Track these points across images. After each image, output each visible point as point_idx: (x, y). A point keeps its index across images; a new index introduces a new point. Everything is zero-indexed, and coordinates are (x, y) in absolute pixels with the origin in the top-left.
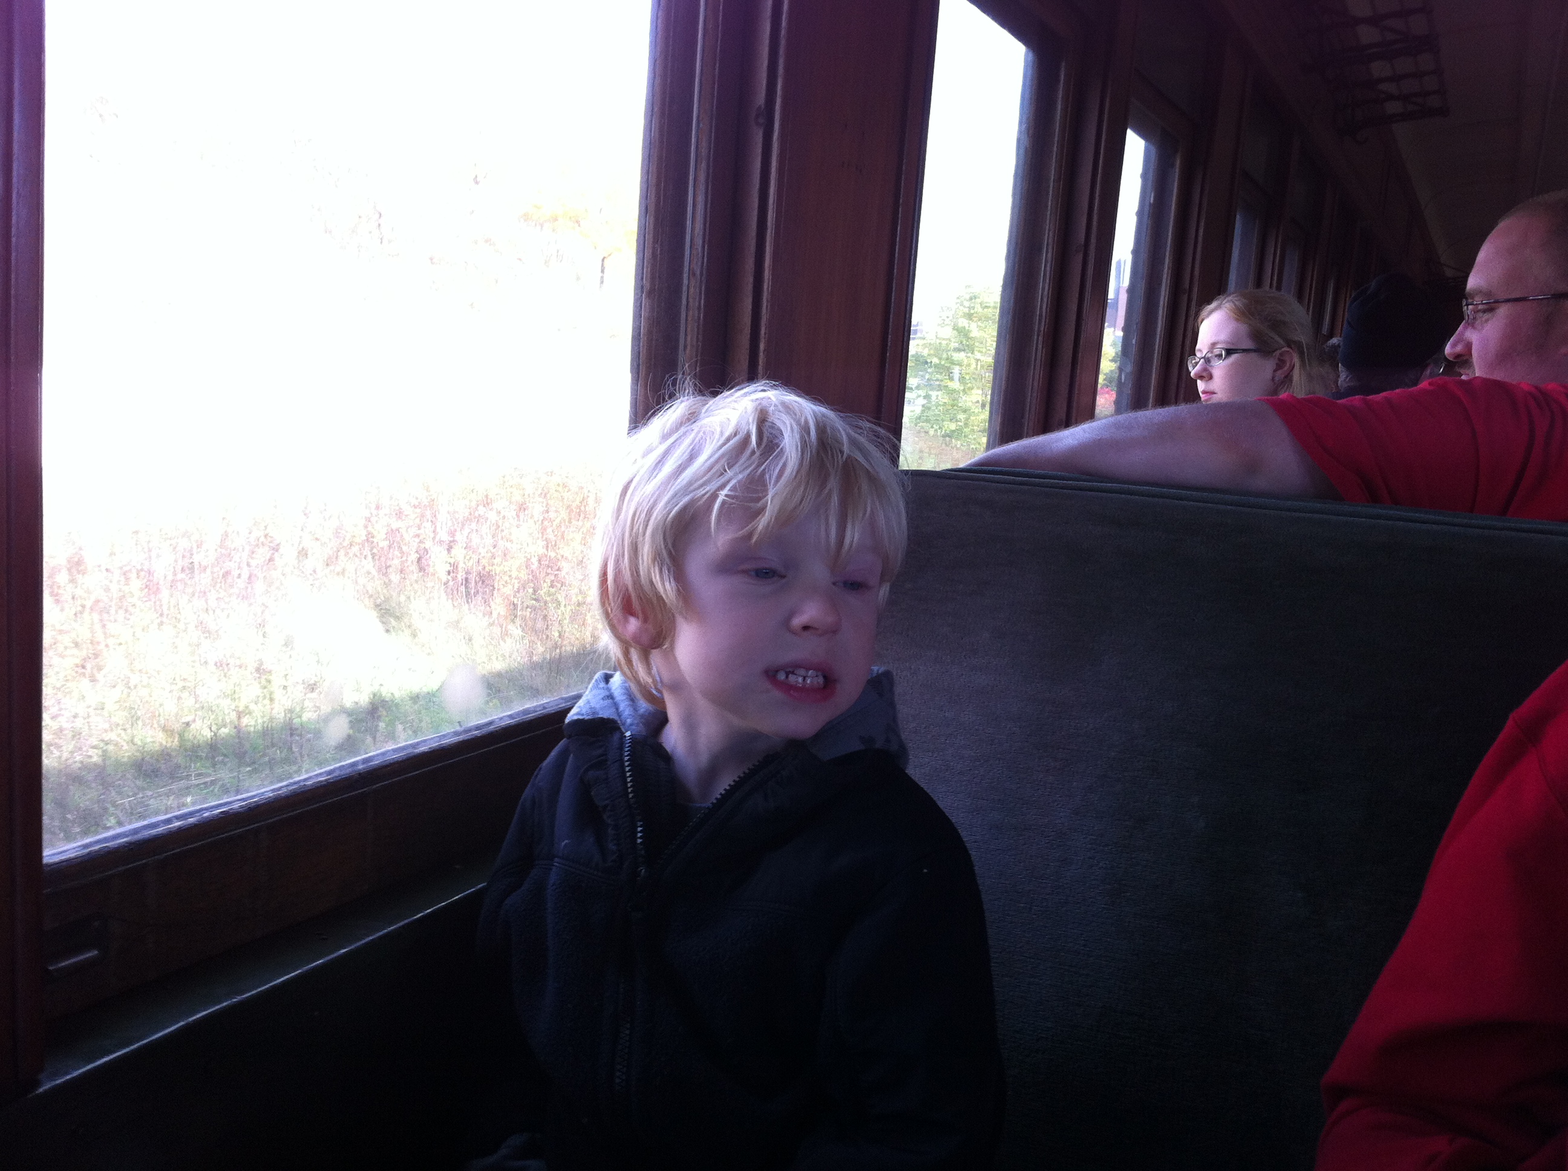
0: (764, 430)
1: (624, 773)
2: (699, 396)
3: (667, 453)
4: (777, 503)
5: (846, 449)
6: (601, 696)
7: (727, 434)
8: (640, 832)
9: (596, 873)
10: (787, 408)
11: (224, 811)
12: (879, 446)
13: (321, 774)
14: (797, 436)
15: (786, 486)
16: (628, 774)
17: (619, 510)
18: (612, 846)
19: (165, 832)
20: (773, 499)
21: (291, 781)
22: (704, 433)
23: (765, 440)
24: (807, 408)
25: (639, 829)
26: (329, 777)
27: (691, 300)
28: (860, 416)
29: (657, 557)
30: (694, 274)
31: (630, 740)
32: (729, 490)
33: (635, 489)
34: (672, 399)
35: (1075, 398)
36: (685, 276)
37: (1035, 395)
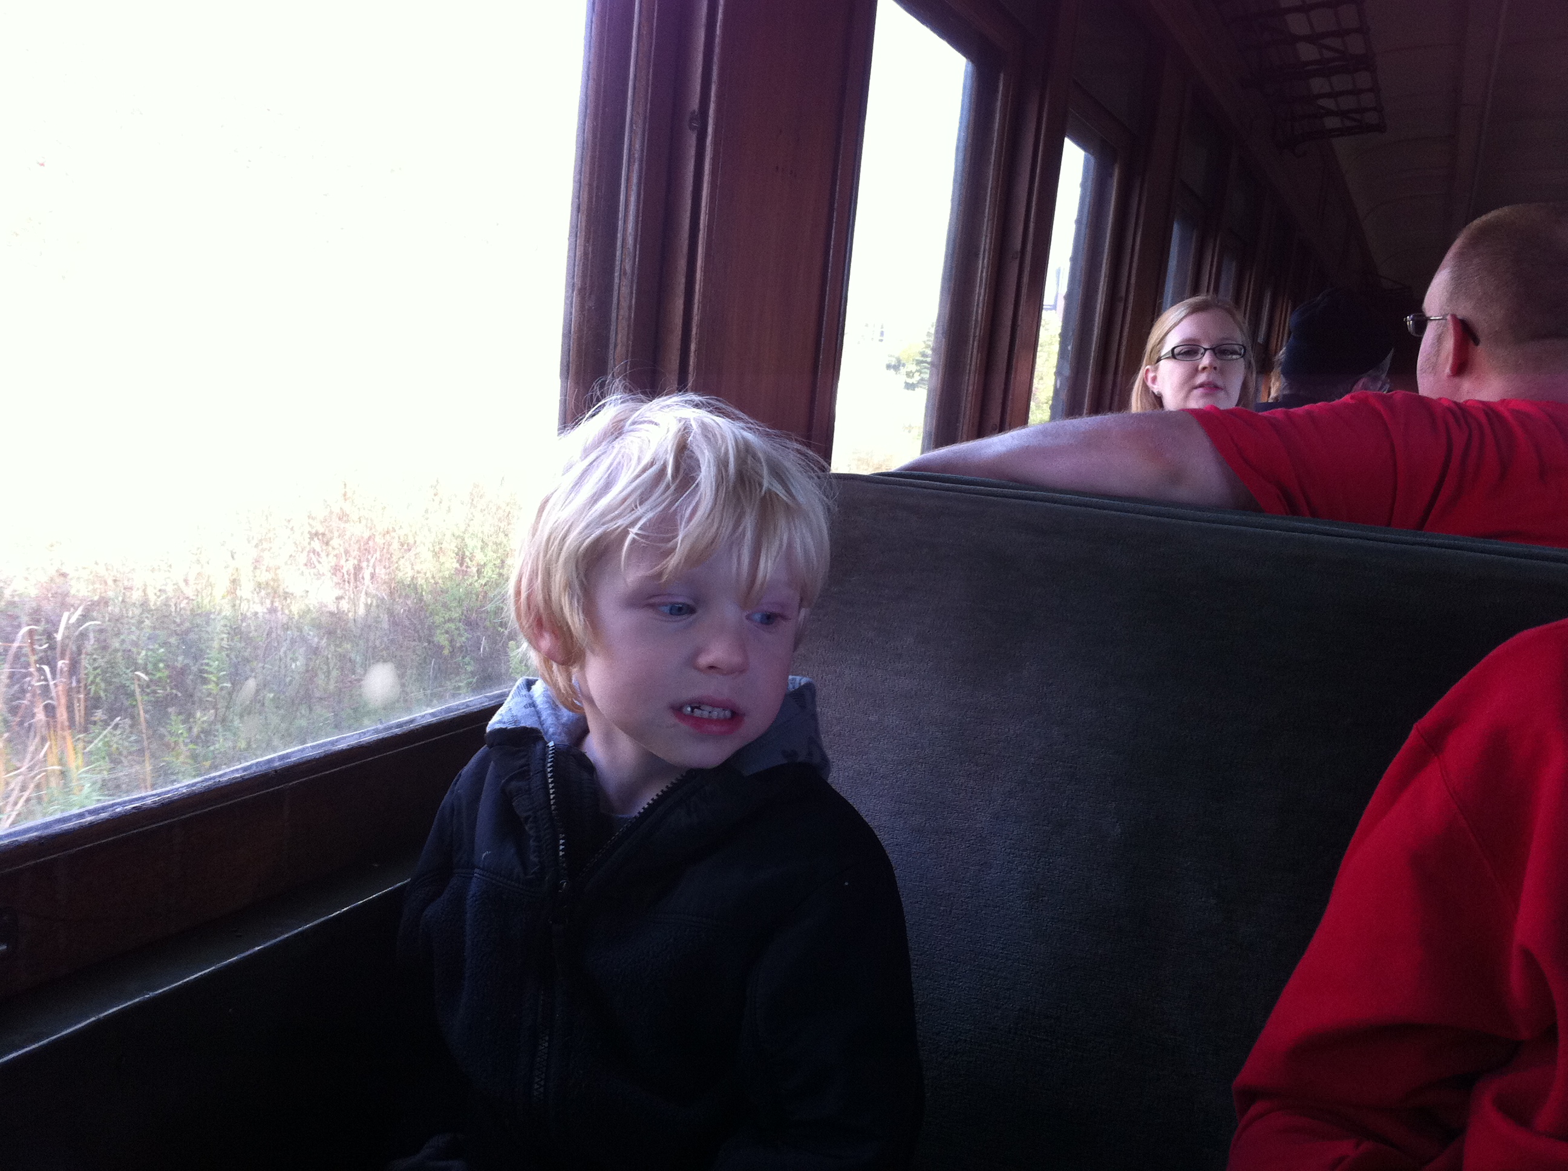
0: (682, 461)
1: (547, 784)
3: (585, 473)
4: (688, 542)
5: (765, 480)
6: (523, 704)
8: (562, 845)
9: (516, 885)
14: (715, 469)
15: (698, 524)
16: (551, 786)
17: (535, 529)
18: (533, 858)
19: (77, 826)
20: (683, 540)
22: (623, 456)
23: (681, 472)
24: (729, 431)
25: (562, 842)
27: (621, 299)
30: (625, 273)
31: (553, 751)
32: (640, 528)
33: (552, 509)
35: (1009, 403)
37: (970, 399)
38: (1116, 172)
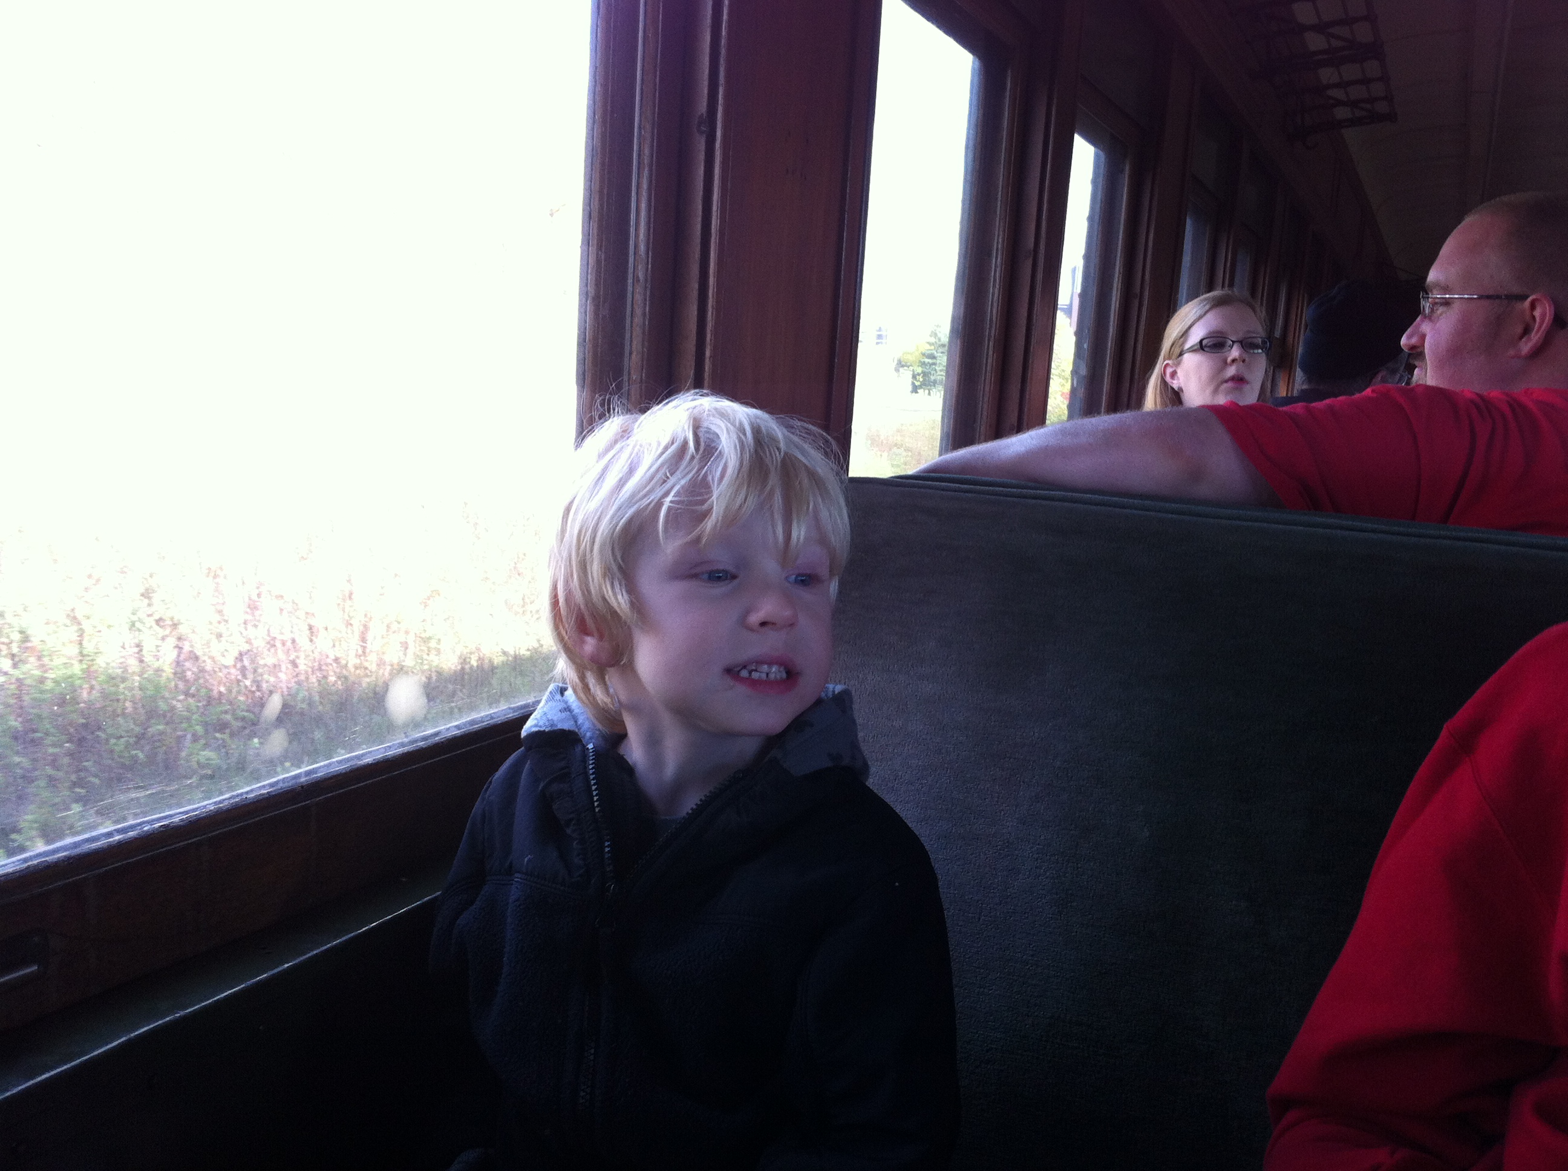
0: (701, 435)
1: (589, 786)
2: (628, 414)
3: (605, 471)
4: (723, 502)
6: (558, 708)
7: (664, 443)
8: (608, 846)
9: (562, 888)
12: (813, 442)
14: (735, 437)
15: (729, 486)
16: (594, 788)
18: (578, 861)
20: (719, 499)
22: (642, 444)
23: (702, 444)
24: (741, 412)
25: (607, 843)
26: (271, 790)
27: (636, 307)
29: (607, 572)
31: (593, 753)
32: (673, 496)
33: (578, 508)
34: (602, 420)
35: (1026, 403)
37: (986, 399)
38: (1127, 168)
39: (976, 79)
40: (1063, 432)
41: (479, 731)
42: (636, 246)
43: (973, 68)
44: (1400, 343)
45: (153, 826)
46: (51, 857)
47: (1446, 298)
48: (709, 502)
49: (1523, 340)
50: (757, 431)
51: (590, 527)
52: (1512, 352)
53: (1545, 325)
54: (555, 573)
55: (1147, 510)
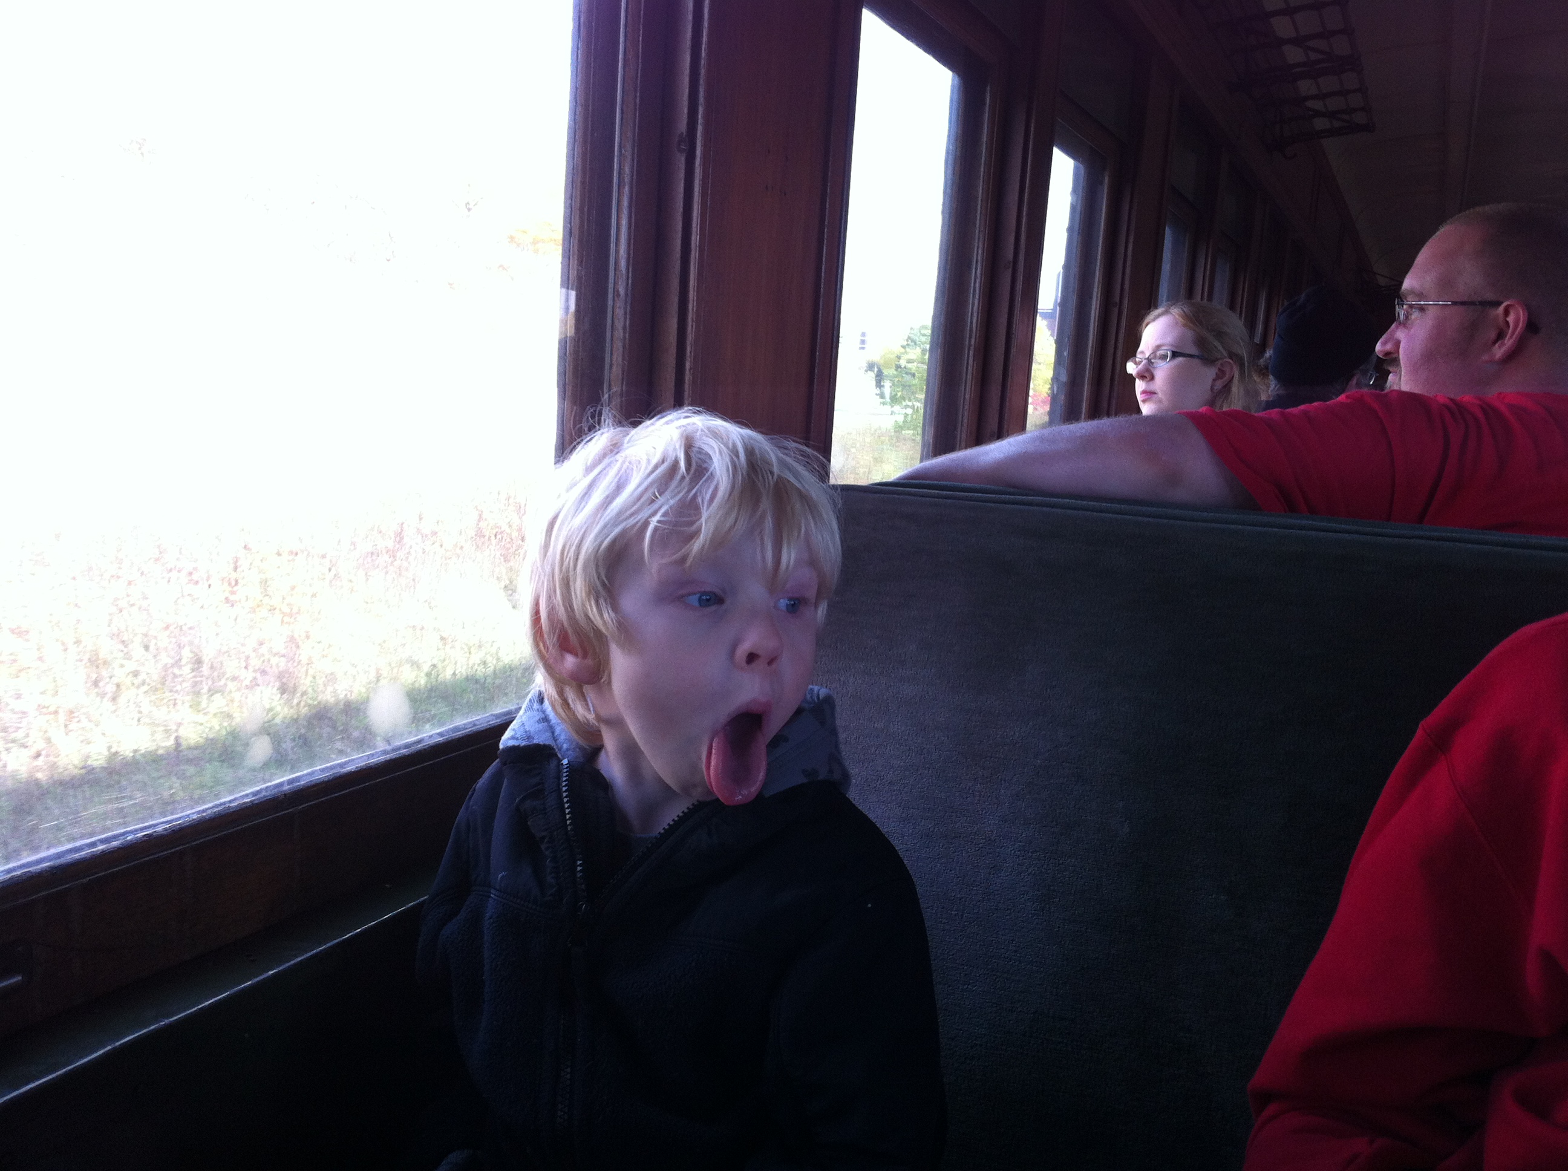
0: (692, 455)
1: (563, 804)
2: (619, 427)
3: (591, 486)
4: (712, 526)
5: (776, 470)
6: (537, 718)
7: (654, 461)
8: (580, 866)
9: (534, 907)
10: (715, 434)
11: (148, 834)
12: (807, 465)
13: (247, 795)
14: (727, 459)
15: (719, 508)
16: (566, 805)
17: (546, 546)
18: (550, 879)
19: (89, 856)
20: (707, 522)
21: (217, 802)
22: (630, 463)
23: (694, 465)
24: (734, 431)
25: (579, 863)
26: (254, 798)
27: (616, 322)
28: (785, 437)
29: (591, 590)
30: (619, 295)
31: (568, 769)
32: (661, 516)
33: (562, 523)
34: (592, 432)
35: (1007, 410)
36: (610, 296)
37: (966, 407)
38: (1106, 180)
39: (956, 96)
40: (1042, 439)
41: (462, 738)
42: (616, 263)
43: (953, 86)
44: (1375, 348)
45: (136, 836)
46: (35, 868)
47: (1421, 304)
48: (697, 524)
49: (1497, 345)
50: (750, 452)
51: (573, 544)
52: (1485, 357)
53: (1519, 329)
54: (536, 588)
55: (1122, 514)
